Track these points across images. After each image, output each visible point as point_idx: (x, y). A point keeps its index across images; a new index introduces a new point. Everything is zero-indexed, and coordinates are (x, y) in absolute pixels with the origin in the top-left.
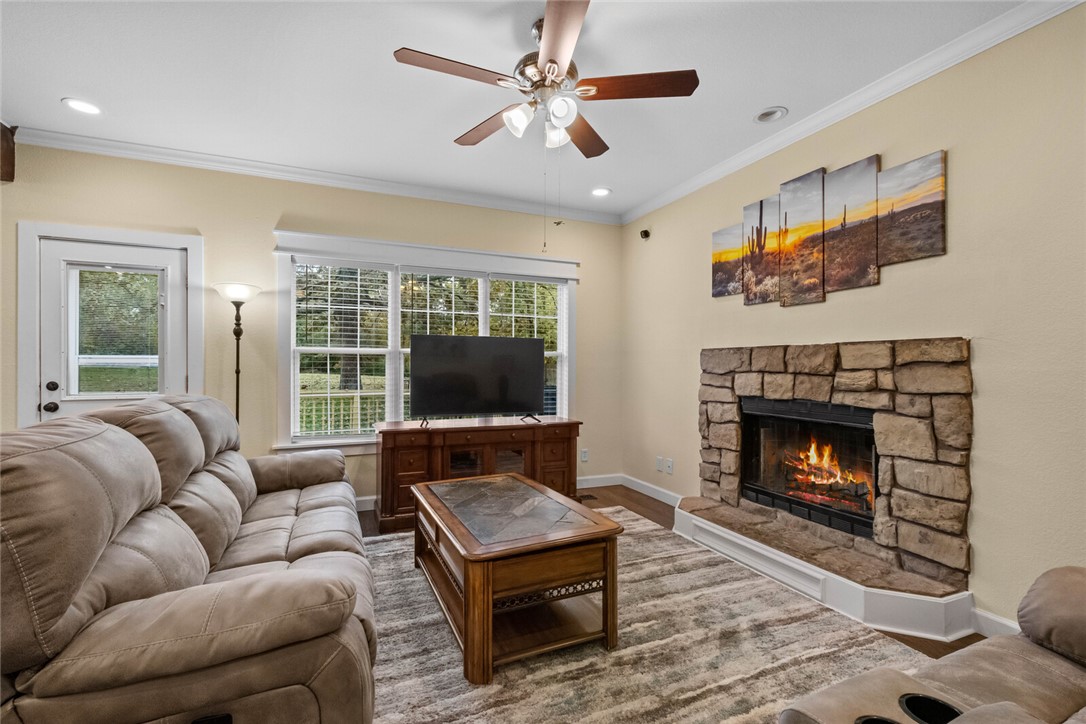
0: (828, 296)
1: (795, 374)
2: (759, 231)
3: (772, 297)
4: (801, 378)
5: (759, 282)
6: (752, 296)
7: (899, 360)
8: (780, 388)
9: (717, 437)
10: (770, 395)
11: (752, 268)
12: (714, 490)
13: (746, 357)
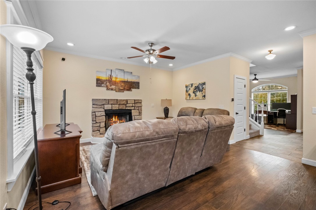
0: (124, 91)
1: (119, 104)
2: (111, 76)
3: (114, 90)
4: (120, 105)
5: (110, 86)
6: (109, 88)
7: (135, 102)
8: (116, 107)
9: (99, 120)
10: (114, 109)
11: (109, 83)
12: (98, 133)
13: (107, 101)
